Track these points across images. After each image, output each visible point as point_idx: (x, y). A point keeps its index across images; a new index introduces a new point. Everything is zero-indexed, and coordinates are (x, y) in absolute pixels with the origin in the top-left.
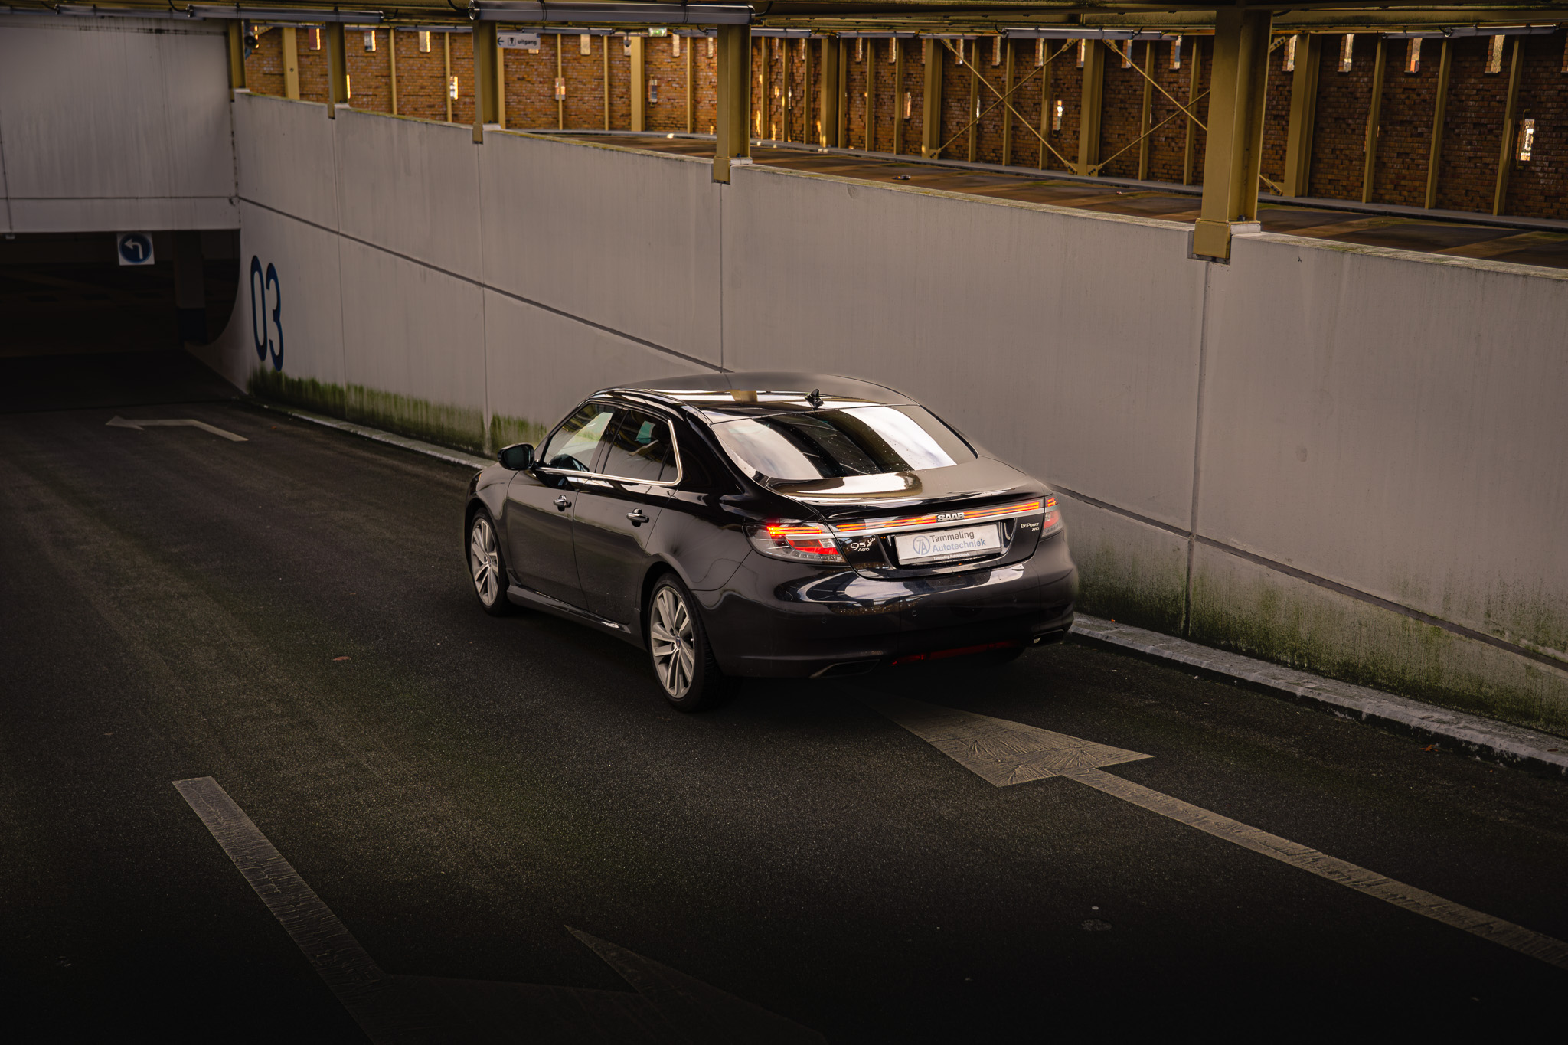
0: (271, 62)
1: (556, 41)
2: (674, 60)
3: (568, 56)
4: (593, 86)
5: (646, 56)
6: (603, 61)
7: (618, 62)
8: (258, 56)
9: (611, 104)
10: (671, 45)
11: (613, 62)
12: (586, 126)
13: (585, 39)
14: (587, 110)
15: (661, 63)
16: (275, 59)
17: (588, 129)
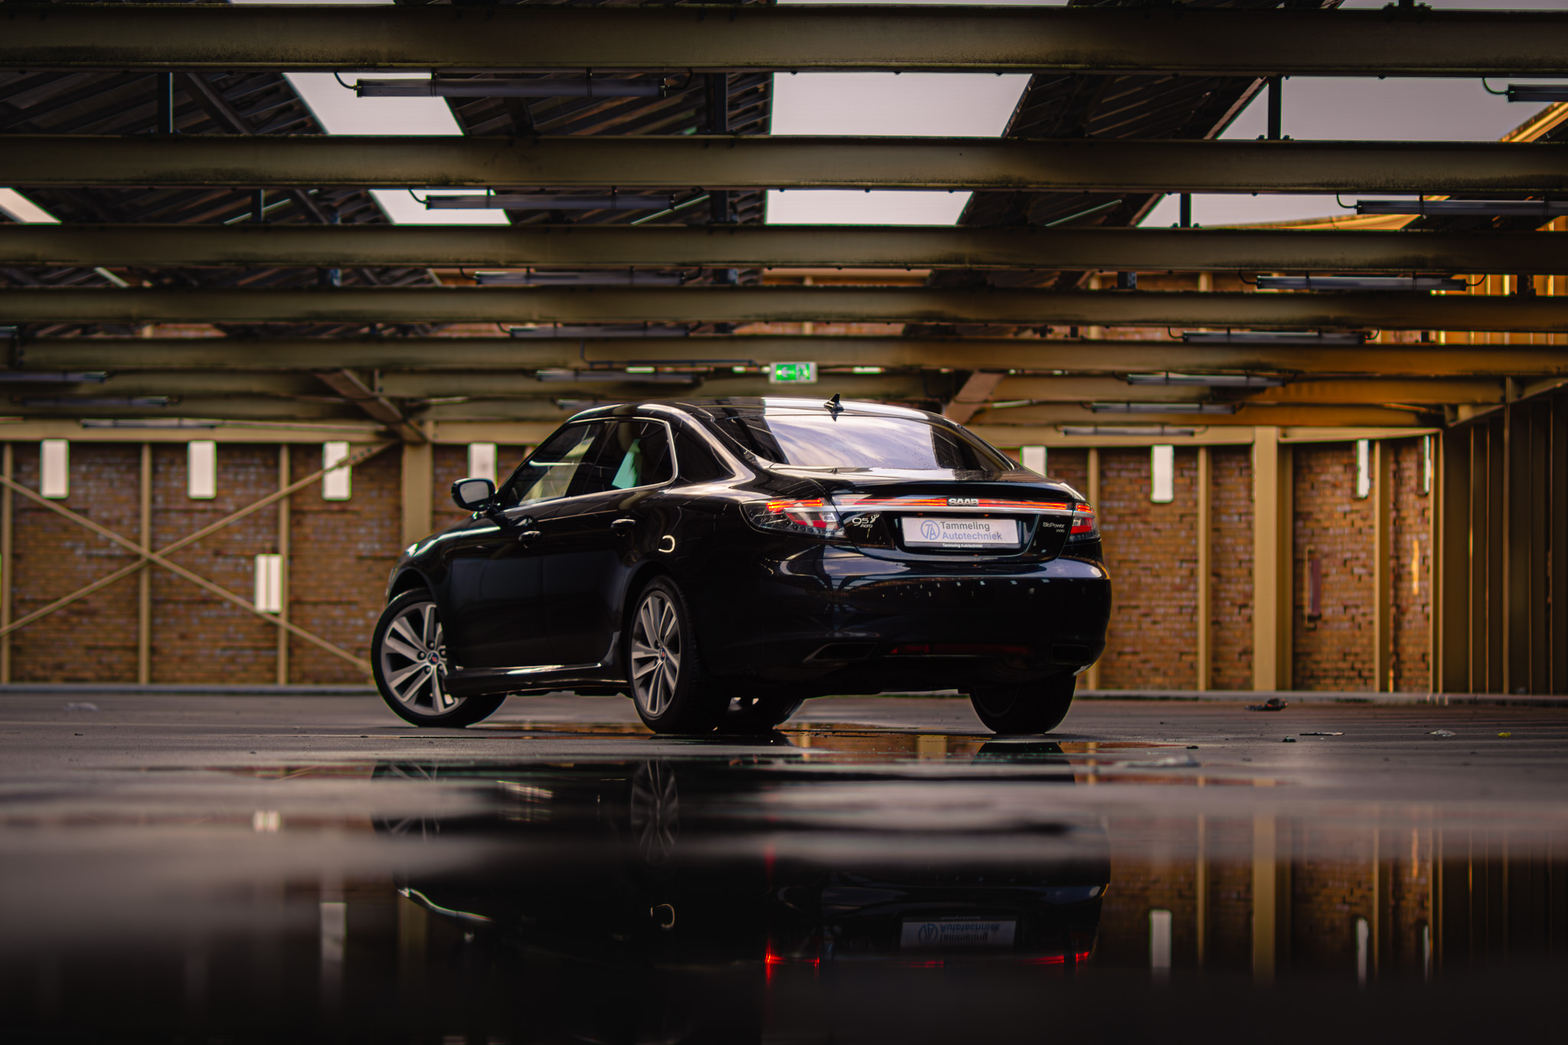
0: (377, 531)
1: (1086, 469)
2: (1358, 506)
3: (1118, 505)
4: (1177, 581)
5: (1295, 500)
6: (1196, 515)
7: (1236, 518)
8: (348, 517)
9: (1215, 623)
10: (1353, 468)
11: (1224, 518)
12: (1159, 680)
13: (1162, 460)
14: (1162, 641)
15: (1330, 516)
16: (387, 523)
17: (1162, 687)
